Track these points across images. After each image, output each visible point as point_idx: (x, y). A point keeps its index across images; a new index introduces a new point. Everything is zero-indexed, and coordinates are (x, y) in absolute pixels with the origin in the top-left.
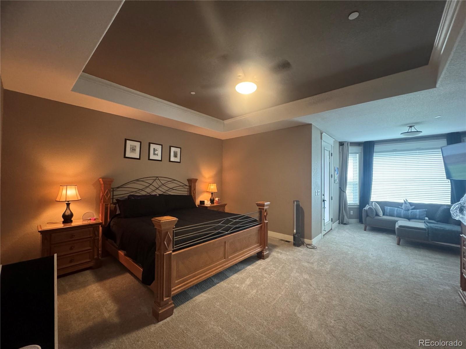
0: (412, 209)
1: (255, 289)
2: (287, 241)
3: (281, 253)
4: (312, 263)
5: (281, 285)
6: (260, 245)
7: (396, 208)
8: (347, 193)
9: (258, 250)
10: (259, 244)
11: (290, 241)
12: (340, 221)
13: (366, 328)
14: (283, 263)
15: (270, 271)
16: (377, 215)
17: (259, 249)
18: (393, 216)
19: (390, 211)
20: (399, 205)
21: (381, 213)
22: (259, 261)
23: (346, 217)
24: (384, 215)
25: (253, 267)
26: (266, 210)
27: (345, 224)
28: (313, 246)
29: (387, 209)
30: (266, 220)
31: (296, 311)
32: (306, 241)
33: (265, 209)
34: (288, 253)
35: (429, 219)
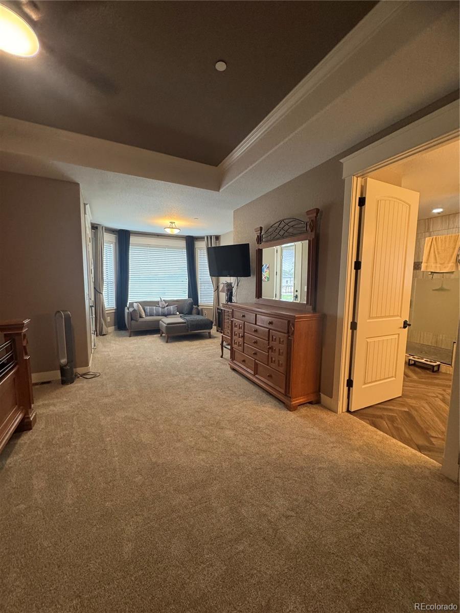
0: (167, 306)
1: (67, 482)
2: (43, 383)
3: (54, 405)
4: (112, 395)
5: (103, 445)
6: (19, 407)
7: (154, 307)
8: (104, 295)
9: (20, 417)
10: (17, 406)
11: (49, 380)
12: (98, 333)
13: (214, 424)
14: (73, 416)
15: (62, 440)
16: (141, 317)
17: (21, 415)
18: (153, 316)
19: (150, 311)
20: (156, 304)
21: (143, 315)
22: (22, 438)
23: (104, 326)
24: (146, 315)
25: (21, 455)
26: (25, 335)
27: (104, 335)
28: (91, 373)
29: (147, 309)
30: (26, 354)
31: (154, 460)
32: (80, 370)
33: (22, 334)
34: (65, 399)
35: (180, 313)
